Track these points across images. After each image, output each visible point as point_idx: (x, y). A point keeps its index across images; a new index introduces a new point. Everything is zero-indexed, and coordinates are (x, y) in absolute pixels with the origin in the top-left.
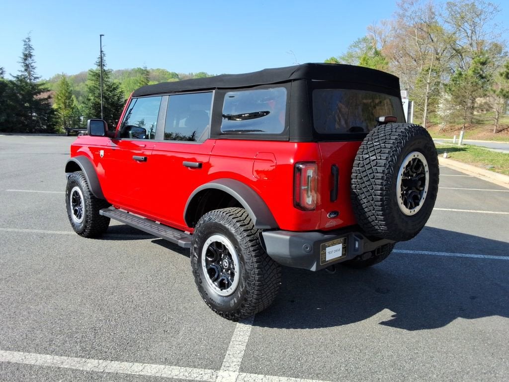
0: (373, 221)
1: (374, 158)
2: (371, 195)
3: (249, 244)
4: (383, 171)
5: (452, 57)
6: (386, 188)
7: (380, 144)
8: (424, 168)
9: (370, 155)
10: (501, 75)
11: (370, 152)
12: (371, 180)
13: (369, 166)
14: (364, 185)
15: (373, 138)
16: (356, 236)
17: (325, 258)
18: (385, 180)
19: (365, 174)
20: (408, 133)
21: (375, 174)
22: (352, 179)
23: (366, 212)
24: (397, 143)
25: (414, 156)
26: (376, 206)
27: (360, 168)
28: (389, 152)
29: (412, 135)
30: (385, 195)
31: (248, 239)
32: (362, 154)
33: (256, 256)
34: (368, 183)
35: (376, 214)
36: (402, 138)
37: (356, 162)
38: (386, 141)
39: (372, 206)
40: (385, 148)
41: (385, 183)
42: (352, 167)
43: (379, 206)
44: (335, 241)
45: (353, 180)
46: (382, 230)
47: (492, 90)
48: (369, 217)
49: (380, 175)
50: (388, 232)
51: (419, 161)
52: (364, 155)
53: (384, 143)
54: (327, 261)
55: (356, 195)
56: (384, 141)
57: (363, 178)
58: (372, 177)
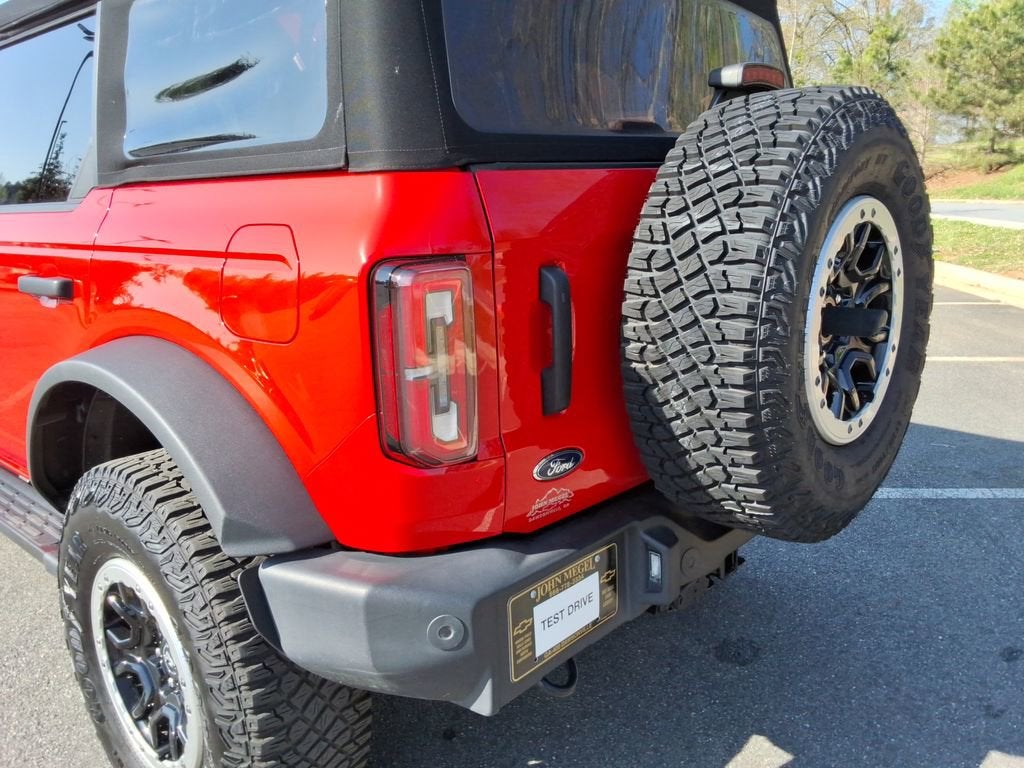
0: (715, 483)
1: (713, 225)
2: (707, 385)
3: (217, 609)
4: (755, 281)
5: (827, 30)
6: (766, 354)
7: (733, 168)
8: (887, 262)
9: (696, 216)
10: (931, 60)
11: (695, 203)
12: (703, 321)
13: (692, 263)
14: (673, 345)
15: (704, 145)
16: (650, 533)
17: (532, 648)
18: (764, 321)
19: (676, 297)
20: (843, 116)
21: (718, 296)
22: (625, 319)
23: (687, 452)
24: (807, 158)
25: (863, 214)
26: (726, 428)
27: (655, 274)
28: (774, 197)
29: (858, 127)
30: (767, 384)
31: (215, 587)
32: (663, 215)
33: (245, 662)
34: (691, 336)
35: (726, 460)
36: (824, 139)
37: (639, 250)
38: (758, 155)
39: (711, 428)
40: (757, 181)
41: (762, 332)
42: (622, 272)
43: (739, 430)
44: (571, 569)
45: (631, 324)
46: (751, 516)
47: (912, 92)
48: (700, 468)
49: (740, 302)
50: (775, 523)
51: (876, 234)
52: (668, 220)
53: (752, 161)
54: (542, 657)
55: (645, 388)
56: (752, 152)
57: (671, 315)
58: (708, 310)
